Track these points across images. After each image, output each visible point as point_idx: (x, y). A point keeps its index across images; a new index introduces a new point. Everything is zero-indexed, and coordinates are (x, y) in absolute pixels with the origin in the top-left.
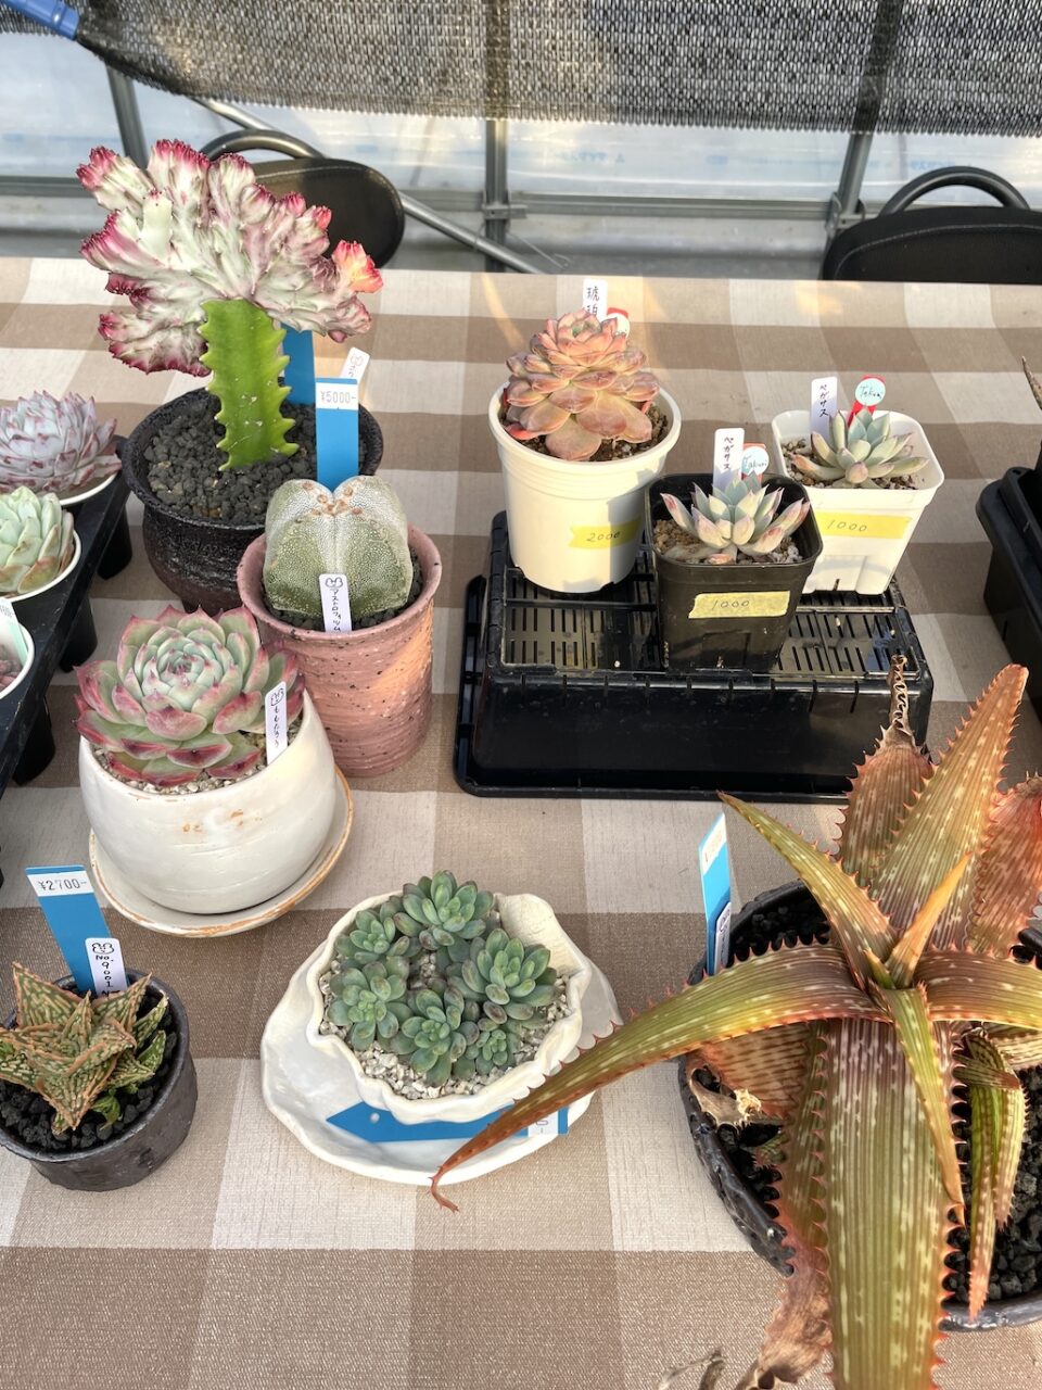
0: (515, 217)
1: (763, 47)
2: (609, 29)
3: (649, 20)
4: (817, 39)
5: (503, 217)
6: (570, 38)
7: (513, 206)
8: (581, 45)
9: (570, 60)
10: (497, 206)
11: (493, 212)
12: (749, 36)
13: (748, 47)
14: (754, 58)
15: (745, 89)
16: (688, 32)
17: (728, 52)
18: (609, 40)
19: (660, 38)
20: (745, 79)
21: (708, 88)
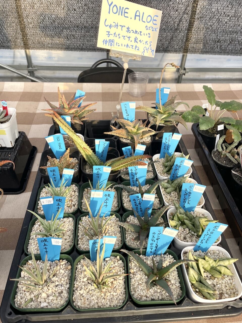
0: (35, 71)
1: (80, 34)
2: (45, 31)
3: (53, 29)
4: (91, 32)
5: (32, 71)
6: (37, 32)
7: (34, 68)
8: (40, 34)
9: (38, 37)
10: (30, 68)
11: (30, 70)
12: (76, 32)
13: (77, 34)
14: (79, 36)
15: (78, 43)
16: (63, 31)
17: (73, 35)
18: (46, 33)
19: (57, 32)
20: (78, 41)
21: (70, 43)
